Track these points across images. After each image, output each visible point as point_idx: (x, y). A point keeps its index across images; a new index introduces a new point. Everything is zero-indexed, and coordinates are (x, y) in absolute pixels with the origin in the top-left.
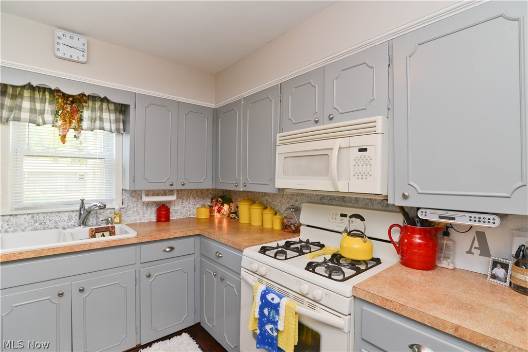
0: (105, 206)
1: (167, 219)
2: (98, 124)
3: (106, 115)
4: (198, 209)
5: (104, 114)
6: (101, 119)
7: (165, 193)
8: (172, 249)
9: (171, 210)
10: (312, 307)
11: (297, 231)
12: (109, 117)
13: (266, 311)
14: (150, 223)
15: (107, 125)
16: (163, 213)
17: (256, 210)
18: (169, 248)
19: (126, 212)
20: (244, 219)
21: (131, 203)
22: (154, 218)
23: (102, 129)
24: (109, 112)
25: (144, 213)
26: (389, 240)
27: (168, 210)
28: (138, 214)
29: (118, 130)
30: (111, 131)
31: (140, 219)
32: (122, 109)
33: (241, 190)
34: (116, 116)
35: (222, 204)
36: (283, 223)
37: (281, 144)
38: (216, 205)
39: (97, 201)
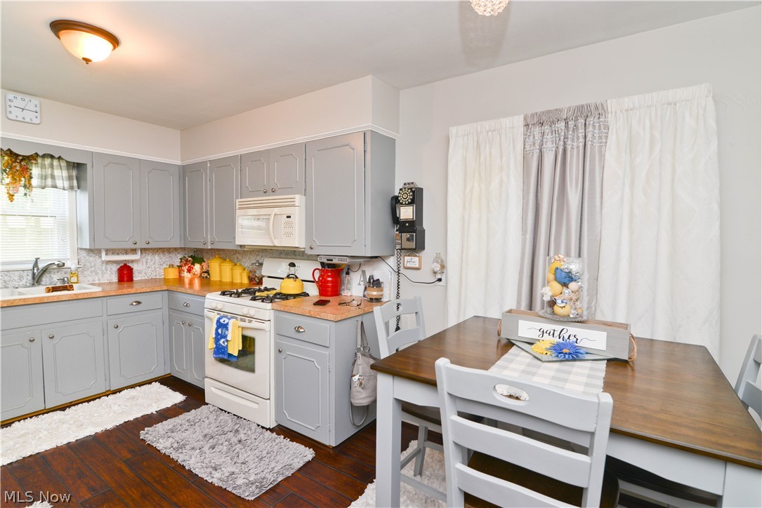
0: (64, 264)
1: (130, 279)
2: (49, 182)
3: (57, 172)
4: (165, 269)
5: (63, 172)
6: (53, 177)
7: (126, 252)
8: (139, 303)
9: (134, 270)
10: (250, 322)
11: (260, 282)
12: (61, 174)
13: (220, 331)
14: (110, 283)
15: (59, 183)
16: (125, 274)
17: (227, 267)
18: (135, 302)
19: (82, 272)
20: (215, 276)
22: (115, 278)
23: (55, 186)
24: (61, 169)
25: (103, 274)
26: (313, 280)
27: (130, 270)
28: (97, 274)
29: (71, 188)
30: (64, 189)
31: (99, 280)
32: (78, 166)
33: (209, 248)
34: (68, 173)
35: (193, 264)
36: (249, 277)
37: (240, 209)
38: (186, 264)
39: (55, 260)
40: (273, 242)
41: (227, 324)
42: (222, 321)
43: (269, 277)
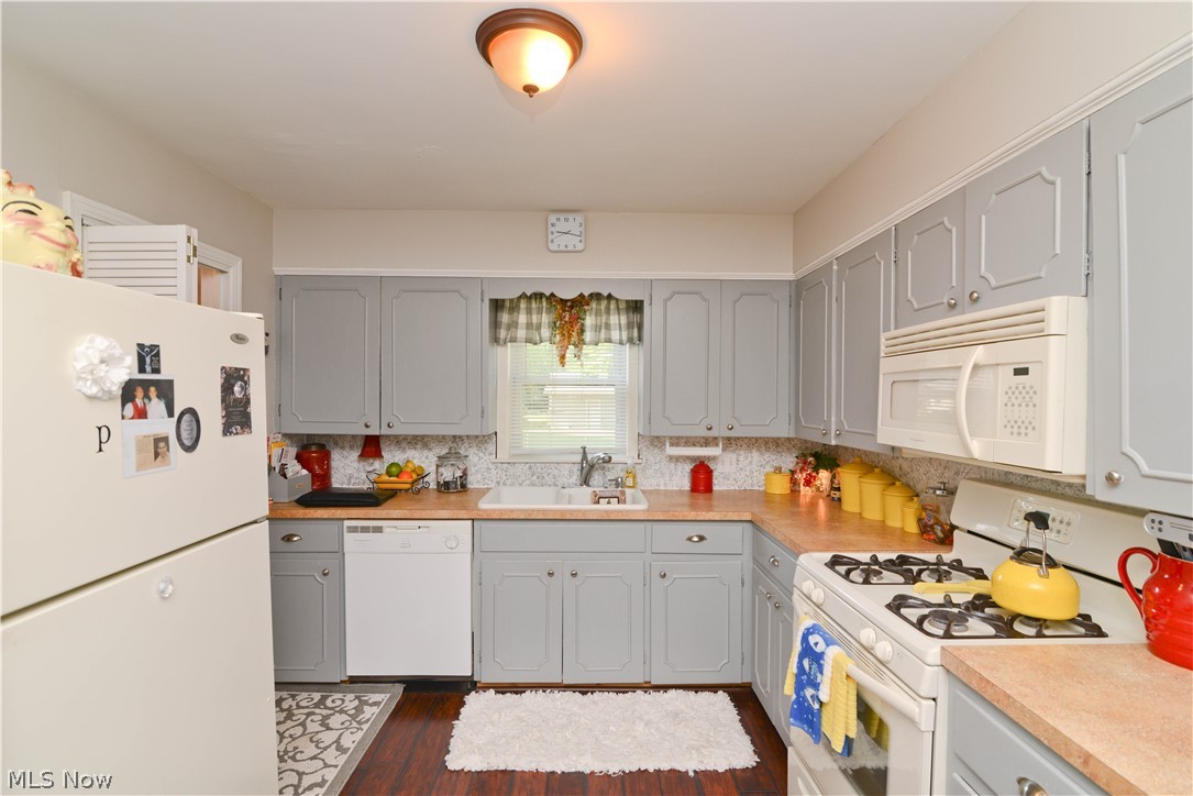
0: (610, 458)
1: (709, 489)
2: (603, 334)
3: (614, 319)
4: (767, 475)
5: (612, 317)
6: (608, 326)
7: (707, 442)
8: (702, 538)
9: (715, 474)
11: (947, 541)
12: (618, 320)
13: (806, 663)
14: (681, 492)
15: (615, 335)
16: (702, 478)
17: (873, 487)
18: (697, 536)
19: (643, 471)
20: (850, 505)
21: (652, 456)
22: (686, 485)
23: (609, 340)
24: (619, 314)
25: (672, 475)
27: (709, 473)
28: (663, 474)
29: (631, 340)
30: (621, 343)
31: (665, 485)
32: (636, 307)
33: (833, 443)
34: (628, 318)
35: (816, 470)
36: (919, 520)
37: (890, 355)
38: (802, 470)
39: (602, 449)
40: (966, 448)
41: (823, 653)
42: (812, 639)
43: (969, 532)
